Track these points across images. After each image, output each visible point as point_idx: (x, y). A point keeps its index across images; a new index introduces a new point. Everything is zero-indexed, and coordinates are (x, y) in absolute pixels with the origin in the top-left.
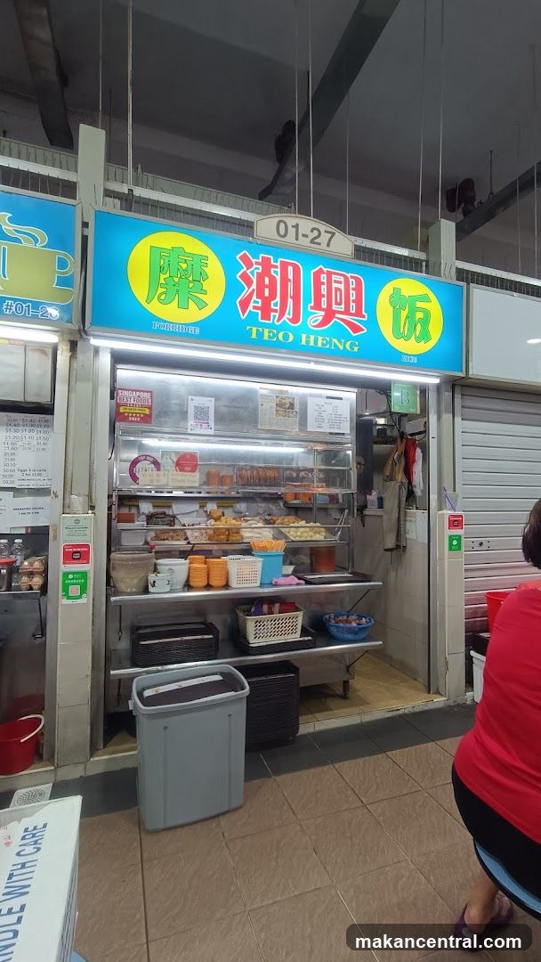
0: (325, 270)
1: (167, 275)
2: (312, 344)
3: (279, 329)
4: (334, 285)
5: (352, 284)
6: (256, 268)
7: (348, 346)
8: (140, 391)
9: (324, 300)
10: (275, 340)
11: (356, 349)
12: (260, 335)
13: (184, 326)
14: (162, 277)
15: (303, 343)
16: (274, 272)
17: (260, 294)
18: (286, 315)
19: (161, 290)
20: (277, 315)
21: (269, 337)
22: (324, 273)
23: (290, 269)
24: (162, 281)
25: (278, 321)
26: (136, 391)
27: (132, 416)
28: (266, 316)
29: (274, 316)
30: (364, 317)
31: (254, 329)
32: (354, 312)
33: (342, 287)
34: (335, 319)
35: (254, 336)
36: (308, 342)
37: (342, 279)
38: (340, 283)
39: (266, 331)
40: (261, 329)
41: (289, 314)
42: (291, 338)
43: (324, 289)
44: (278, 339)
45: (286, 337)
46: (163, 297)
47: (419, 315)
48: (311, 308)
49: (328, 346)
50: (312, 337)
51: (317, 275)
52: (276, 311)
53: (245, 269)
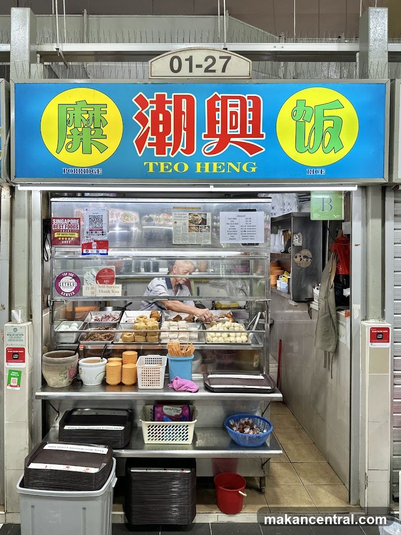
0: (220, 96)
1: (73, 127)
2: (207, 170)
3: (174, 161)
4: (229, 109)
5: (250, 104)
6: (151, 107)
7: (244, 167)
8: (70, 219)
9: (219, 126)
10: (171, 171)
11: (254, 169)
12: (156, 168)
13: (89, 169)
14: (69, 129)
15: (199, 170)
16: (169, 107)
17: (155, 132)
18: (180, 147)
19: (68, 141)
20: (172, 148)
21: (165, 169)
22: (219, 99)
23: (184, 101)
24: (69, 133)
25: (172, 154)
26: (67, 219)
27: (64, 240)
28: (161, 151)
29: (169, 150)
30: (262, 136)
31: (151, 164)
32: (251, 133)
33: (238, 110)
34: (230, 144)
35: (151, 170)
36: (203, 169)
37: (238, 102)
38: (236, 106)
39: (162, 164)
40: (157, 163)
41: (183, 146)
42: (186, 167)
43: (218, 116)
44: (173, 170)
45: (181, 167)
46: (69, 147)
47: (328, 124)
48: (205, 136)
49: (223, 171)
50: (207, 164)
51: (211, 103)
52: (170, 144)
53: (141, 109)
